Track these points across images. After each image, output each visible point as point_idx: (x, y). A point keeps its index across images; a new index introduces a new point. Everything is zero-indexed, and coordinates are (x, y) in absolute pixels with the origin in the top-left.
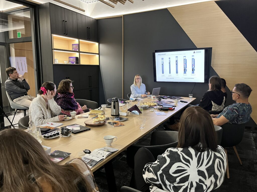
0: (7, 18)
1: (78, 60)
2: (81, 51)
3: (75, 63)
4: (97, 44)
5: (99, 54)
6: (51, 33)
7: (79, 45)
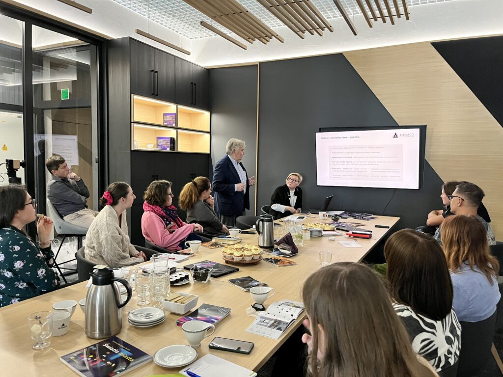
0: (41, 63)
1: (174, 144)
2: (179, 126)
3: (168, 149)
4: (207, 114)
5: (210, 133)
6: (131, 93)
7: (176, 115)
